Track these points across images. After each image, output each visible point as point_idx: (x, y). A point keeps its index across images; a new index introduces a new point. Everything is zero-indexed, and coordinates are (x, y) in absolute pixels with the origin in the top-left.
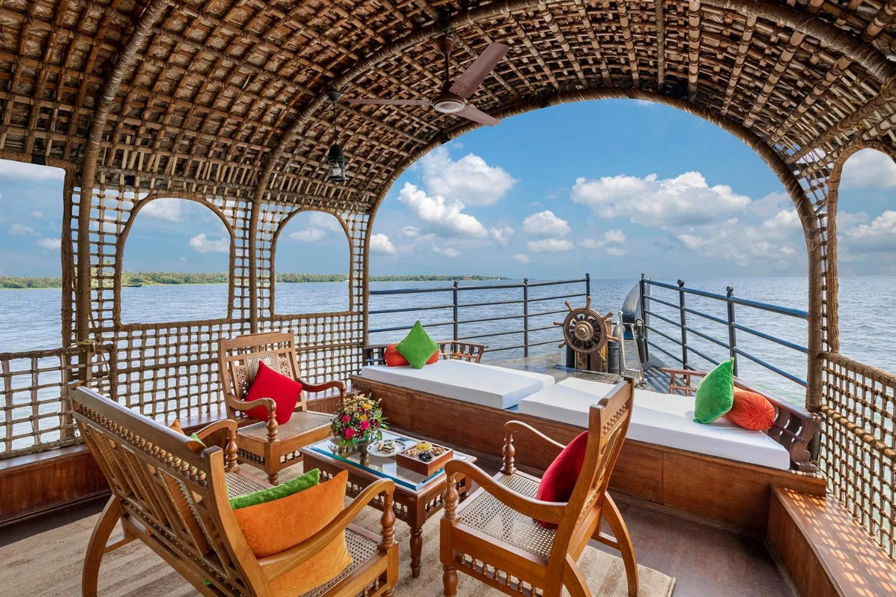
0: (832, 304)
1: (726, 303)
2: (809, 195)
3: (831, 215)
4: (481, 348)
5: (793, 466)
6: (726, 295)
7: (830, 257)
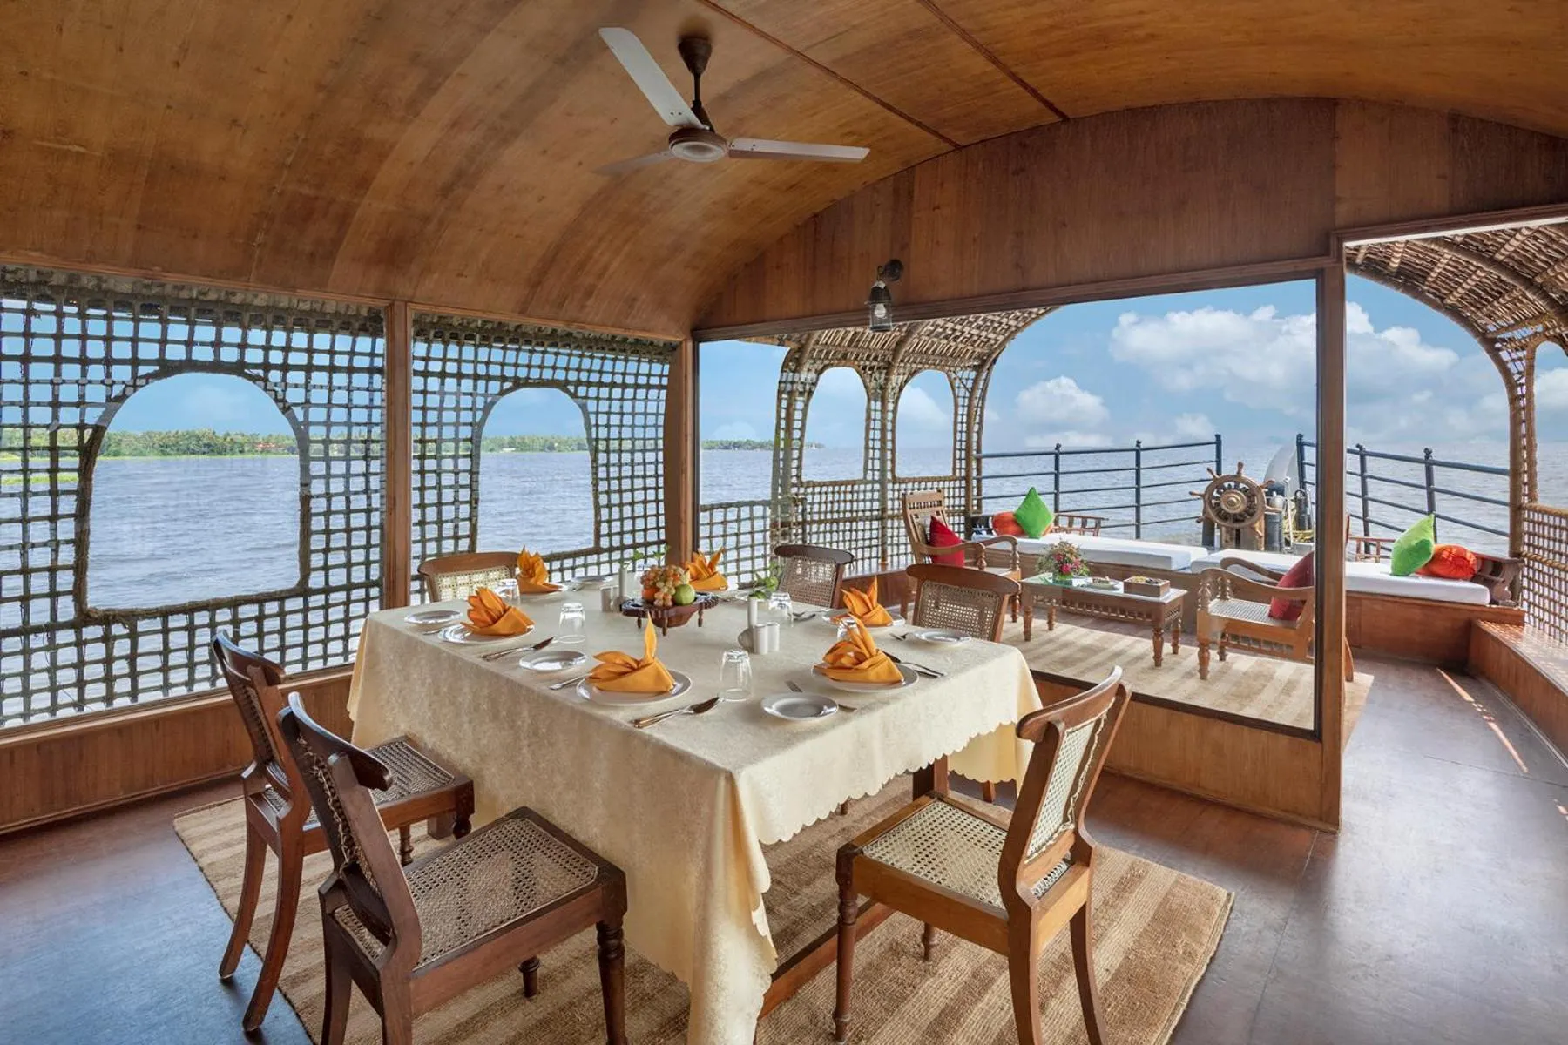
0: (1532, 463)
1: (1424, 466)
2: (1510, 365)
3: (1530, 384)
4: (1098, 520)
5: (1492, 602)
6: (1423, 458)
7: (1529, 421)
